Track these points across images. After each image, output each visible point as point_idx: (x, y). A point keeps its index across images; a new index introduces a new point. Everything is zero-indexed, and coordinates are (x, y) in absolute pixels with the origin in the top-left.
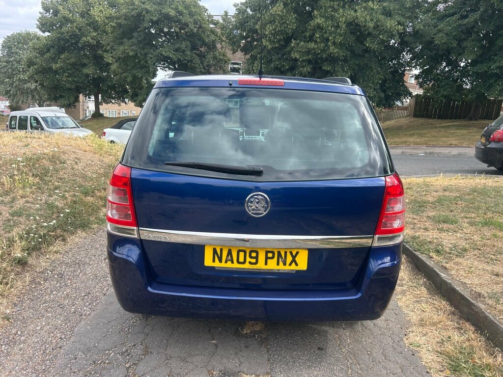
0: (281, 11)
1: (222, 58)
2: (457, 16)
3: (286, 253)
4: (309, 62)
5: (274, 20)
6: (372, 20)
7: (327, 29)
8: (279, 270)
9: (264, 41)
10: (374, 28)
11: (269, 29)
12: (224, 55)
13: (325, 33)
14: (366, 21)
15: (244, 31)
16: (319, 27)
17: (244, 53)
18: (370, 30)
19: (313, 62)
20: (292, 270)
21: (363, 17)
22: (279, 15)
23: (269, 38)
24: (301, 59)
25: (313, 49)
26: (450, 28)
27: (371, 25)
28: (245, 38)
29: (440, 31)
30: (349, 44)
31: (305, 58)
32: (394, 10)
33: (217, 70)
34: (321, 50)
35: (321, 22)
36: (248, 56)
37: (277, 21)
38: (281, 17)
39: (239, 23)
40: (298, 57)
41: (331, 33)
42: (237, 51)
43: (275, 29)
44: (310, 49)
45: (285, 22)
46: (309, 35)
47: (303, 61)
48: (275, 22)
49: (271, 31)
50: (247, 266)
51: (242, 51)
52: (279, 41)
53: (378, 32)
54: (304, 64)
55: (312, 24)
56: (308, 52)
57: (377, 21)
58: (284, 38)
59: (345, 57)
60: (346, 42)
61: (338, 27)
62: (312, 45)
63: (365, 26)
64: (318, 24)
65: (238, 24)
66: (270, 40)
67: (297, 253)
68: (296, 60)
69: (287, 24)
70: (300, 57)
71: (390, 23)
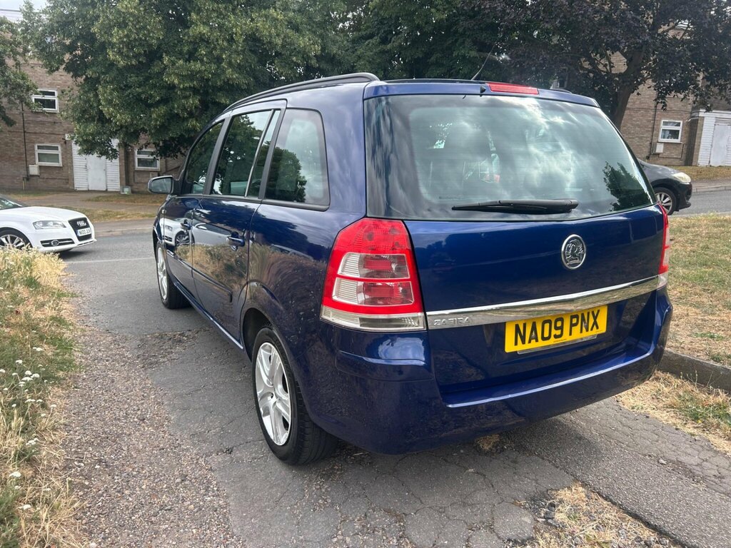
0: (135, 8)
1: (21, 82)
2: (376, 40)
3: (588, 314)
4: (195, 91)
5: (124, 21)
6: (278, 35)
7: (216, 43)
8: (582, 339)
9: (111, 53)
10: (283, 46)
11: (117, 36)
12: (23, 78)
13: (215, 48)
14: (270, 36)
15: (69, 36)
16: (202, 39)
17: (71, 74)
18: (278, 48)
19: (201, 92)
20: (593, 336)
21: (267, 29)
22: (132, 14)
23: (119, 49)
24: (181, 86)
25: (200, 71)
26: (371, 53)
27: (279, 41)
28: (71, 48)
29: (359, 57)
30: (251, 66)
31: (187, 85)
32: (301, 23)
33: (15, 103)
34: (213, 74)
35: (205, 31)
36: (81, 80)
37: (130, 24)
38: (137, 18)
39: (57, 22)
40: (176, 81)
41: (223, 50)
42: (58, 69)
43: (127, 36)
44: (193, 71)
45: (144, 28)
46: (188, 50)
47: (185, 89)
48: (126, 25)
49: (120, 38)
50: (552, 341)
51: (67, 69)
52: (136, 56)
53: (288, 52)
54: (188, 93)
55: (191, 34)
56: (192, 76)
57: (285, 37)
58: (145, 51)
59: (248, 85)
60: (247, 64)
61: (231, 40)
62: (197, 66)
63: (270, 43)
64: (201, 35)
65: (56, 25)
66: (120, 53)
67: (599, 311)
68: (172, 87)
69: (148, 30)
70: (180, 83)
71: (303, 41)
